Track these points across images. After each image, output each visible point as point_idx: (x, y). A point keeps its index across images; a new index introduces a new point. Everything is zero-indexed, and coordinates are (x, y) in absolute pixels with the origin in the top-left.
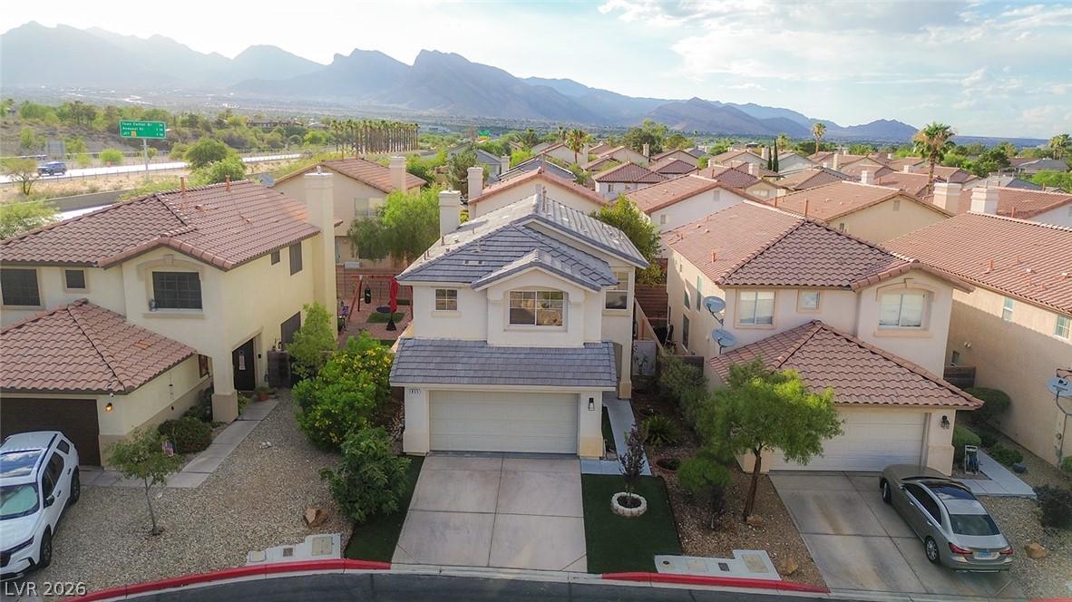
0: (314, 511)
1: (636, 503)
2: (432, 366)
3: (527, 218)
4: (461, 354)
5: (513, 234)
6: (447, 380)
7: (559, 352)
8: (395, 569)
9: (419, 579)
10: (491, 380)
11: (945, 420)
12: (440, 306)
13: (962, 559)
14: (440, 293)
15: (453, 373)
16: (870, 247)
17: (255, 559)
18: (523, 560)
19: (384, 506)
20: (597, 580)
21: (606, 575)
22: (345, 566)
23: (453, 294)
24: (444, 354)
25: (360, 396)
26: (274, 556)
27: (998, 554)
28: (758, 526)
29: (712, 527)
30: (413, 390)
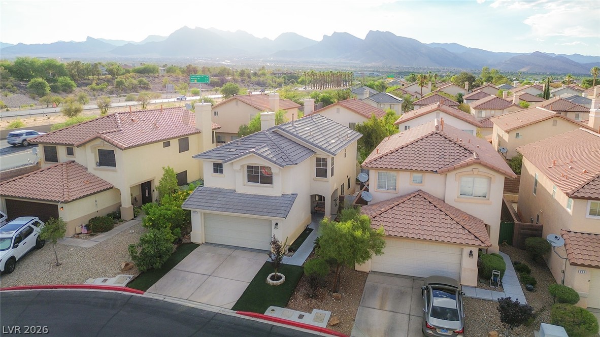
0: (125, 263)
1: (279, 278)
2: (204, 201)
3: (274, 128)
4: (220, 196)
5: (261, 136)
6: (207, 208)
7: (268, 197)
8: (146, 295)
9: (151, 300)
10: (227, 209)
11: (471, 253)
12: (215, 171)
13: (430, 332)
14: (215, 165)
15: (211, 205)
16: (465, 149)
17: (90, 282)
18: (205, 300)
19: (154, 265)
20: (233, 314)
21: (239, 312)
22: (124, 290)
23: (221, 165)
24: (212, 195)
25: (169, 212)
26: (98, 282)
27: (452, 332)
28: (337, 299)
29: (311, 296)
30: (195, 212)
